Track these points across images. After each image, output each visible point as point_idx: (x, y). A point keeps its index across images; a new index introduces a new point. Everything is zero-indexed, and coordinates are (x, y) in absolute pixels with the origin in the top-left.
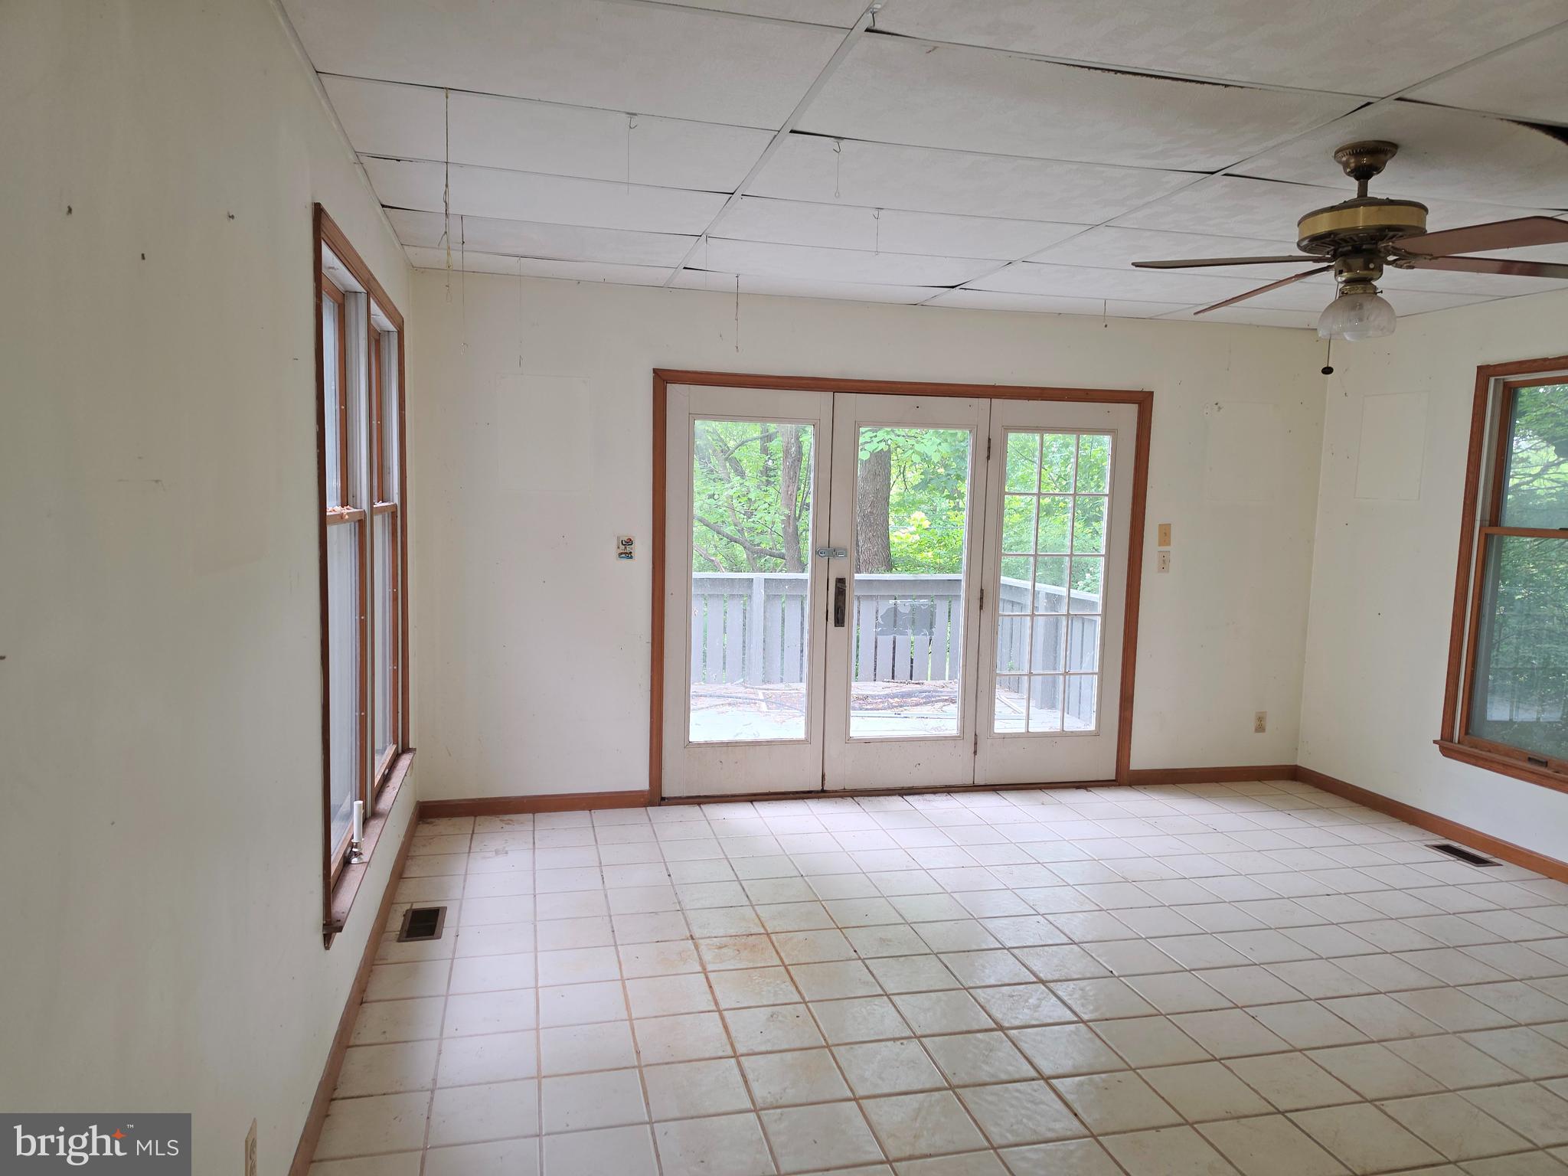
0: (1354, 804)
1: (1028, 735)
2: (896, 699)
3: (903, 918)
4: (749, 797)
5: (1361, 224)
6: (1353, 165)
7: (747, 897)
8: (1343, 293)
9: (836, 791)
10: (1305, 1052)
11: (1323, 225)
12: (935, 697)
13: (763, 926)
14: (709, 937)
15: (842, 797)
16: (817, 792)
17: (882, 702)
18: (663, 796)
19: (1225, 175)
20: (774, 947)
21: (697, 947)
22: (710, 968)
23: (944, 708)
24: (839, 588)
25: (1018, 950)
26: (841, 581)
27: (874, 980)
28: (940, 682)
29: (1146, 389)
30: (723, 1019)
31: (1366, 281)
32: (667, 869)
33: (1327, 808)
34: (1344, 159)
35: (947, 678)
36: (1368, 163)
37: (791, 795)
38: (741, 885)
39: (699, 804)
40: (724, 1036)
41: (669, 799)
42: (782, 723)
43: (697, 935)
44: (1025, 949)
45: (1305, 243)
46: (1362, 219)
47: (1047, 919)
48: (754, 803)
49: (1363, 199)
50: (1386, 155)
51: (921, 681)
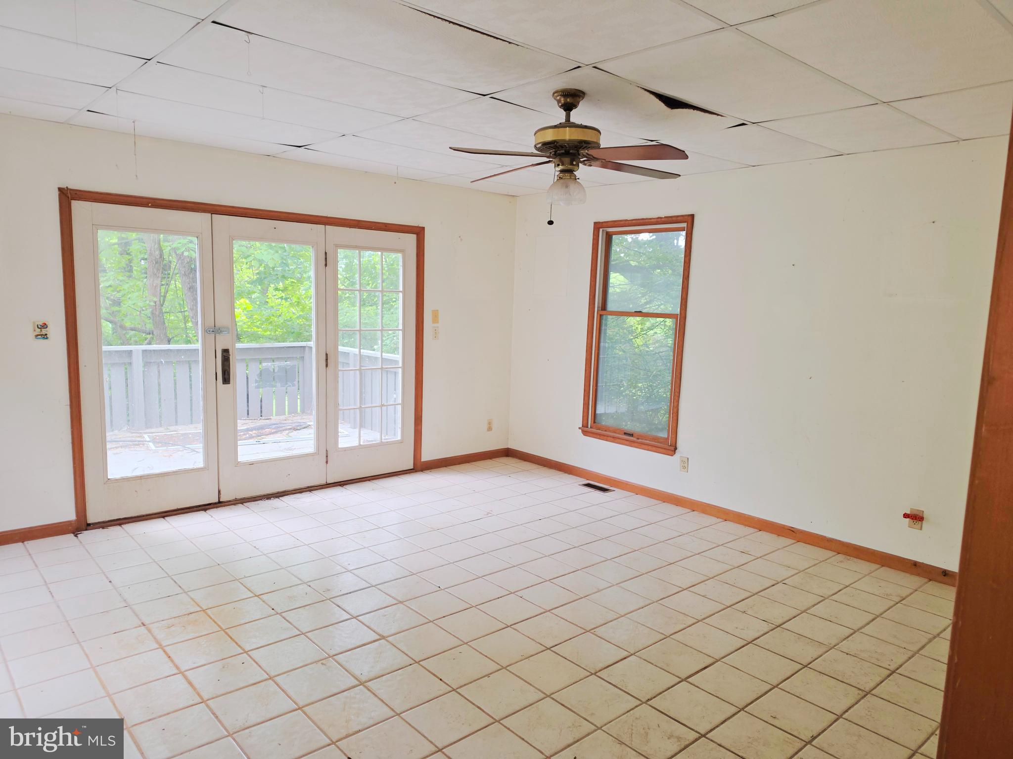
0: (540, 467)
1: (360, 447)
2: (254, 432)
3: (300, 580)
4: (162, 514)
5: (567, 138)
6: (563, 102)
7: (180, 587)
8: (560, 177)
9: (230, 501)
10: (552, 611)
11: (549, 136)
12: (282, 427)
13: (198, 605)
14: (157, 622)
15: (234, 504)
16: (215, 503)
17: (245, 434)
18: (88, 523)
19: (491, 97)
20: (211, 618)
21: (149, 631)
22: (164, 644)
23: (290, 434)
24: (224, 356)
25: (380, 585)
26: (226, 352)
27: (292, 626)
28: (282, 417)
29: (421, 226)
30: (186, 678)
31: (571, 171)
32: (107, 578)
33: (528, 470)
34: (558, 98)
35: (287, 413)
36: (571, 102)
37: (195, 509)
38: (172, 579)
39: (120, 525)
40: (190, 689)
41: (93, 524)
42: (169, 457)
43: (146, 622)
44: (385, 584)
45: (539, 145)
46: (568, 135)
47: (394, 563)
48: (166, 518)
49: (568, 124)
50: (580, 98)
51: (269, 418)
